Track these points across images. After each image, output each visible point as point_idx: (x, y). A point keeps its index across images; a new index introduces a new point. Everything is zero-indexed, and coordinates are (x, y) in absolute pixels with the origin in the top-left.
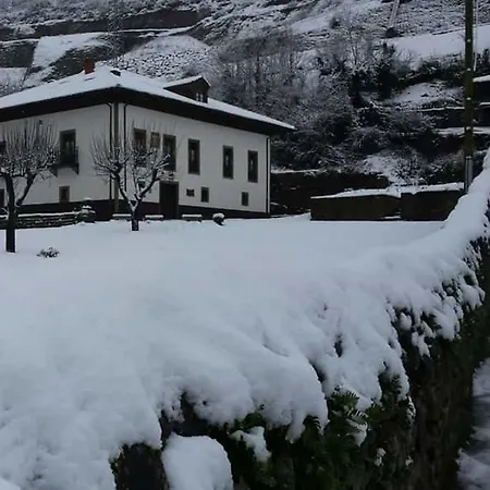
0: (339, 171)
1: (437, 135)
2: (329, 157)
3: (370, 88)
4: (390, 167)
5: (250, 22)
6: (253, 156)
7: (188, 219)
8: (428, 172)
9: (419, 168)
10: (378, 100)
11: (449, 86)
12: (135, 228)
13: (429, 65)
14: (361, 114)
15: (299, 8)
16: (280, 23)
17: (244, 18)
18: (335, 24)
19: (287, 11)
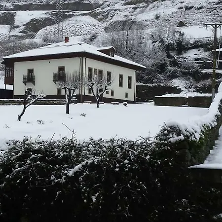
0: (162, 85)
1: (201, 72)
2: (158, 79)
3: (173, 50)
4: (182, 84)
5: (118, 12)
6: (130, 78)
7: (114, 104)
8: (197, 87)
9: (193, 85)
10: (177, 55)
11: (205, 51)
12: (98, 107)
13: (198, 42)
14: (170, 61)
15: (140, 7)
16: (132, 14)
17: (116, 10)
18: (157, 18)
19: (135, 9)
